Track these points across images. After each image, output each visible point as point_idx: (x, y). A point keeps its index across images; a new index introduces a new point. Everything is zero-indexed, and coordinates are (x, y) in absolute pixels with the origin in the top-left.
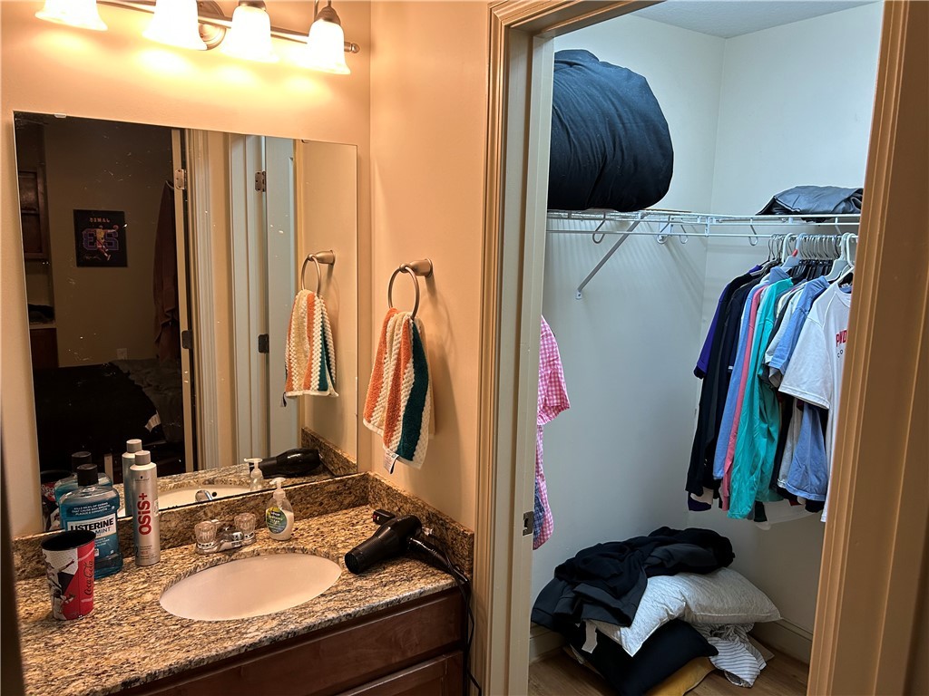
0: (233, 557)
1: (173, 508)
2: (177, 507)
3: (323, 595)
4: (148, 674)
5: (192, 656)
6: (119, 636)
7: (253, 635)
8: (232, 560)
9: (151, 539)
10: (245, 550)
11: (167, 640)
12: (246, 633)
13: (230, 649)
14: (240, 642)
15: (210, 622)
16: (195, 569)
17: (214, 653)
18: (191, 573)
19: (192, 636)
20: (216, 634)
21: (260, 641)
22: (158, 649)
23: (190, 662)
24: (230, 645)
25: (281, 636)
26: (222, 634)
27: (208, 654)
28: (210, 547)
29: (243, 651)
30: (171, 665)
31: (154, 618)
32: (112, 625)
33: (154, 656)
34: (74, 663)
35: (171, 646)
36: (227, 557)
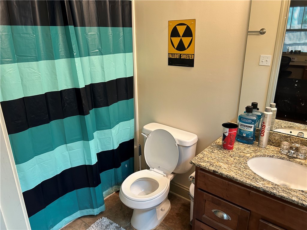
0: (290, 160)
1: (279, 132)
2: (280, 133)
3: (302, 191)
4: (221, 173)
5: (235, 176)
6: (228, 159)
7: (259, 185)
8: (290, 161)
9: (264, 139)
10: (297, 160)
11: (236, 168)
12: (258, 182)
13: (248, 183)
14: (252, 183)
15: (253, 172)
16: (273, 156)
17: (242, 180)
18: (270, 157)
19: (243, 172)
20: (249, 176)
21: (259, 188)
22: (231, 169)
23: (234, 178)
24: (248, 182)
25: (268, 192)
26: (251, 178)
27: (240, 179)
28: (284, 152)
29: (252, 186)
30: (228, 175)
31: (241, 161)
32: (230, 156)
33: (228, 170)
34: (211, 159)
35: (235, 170)
36: (288, 159)
